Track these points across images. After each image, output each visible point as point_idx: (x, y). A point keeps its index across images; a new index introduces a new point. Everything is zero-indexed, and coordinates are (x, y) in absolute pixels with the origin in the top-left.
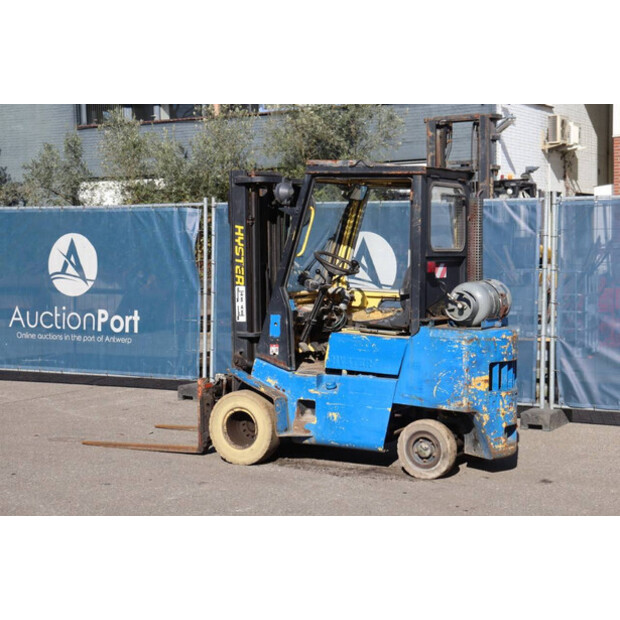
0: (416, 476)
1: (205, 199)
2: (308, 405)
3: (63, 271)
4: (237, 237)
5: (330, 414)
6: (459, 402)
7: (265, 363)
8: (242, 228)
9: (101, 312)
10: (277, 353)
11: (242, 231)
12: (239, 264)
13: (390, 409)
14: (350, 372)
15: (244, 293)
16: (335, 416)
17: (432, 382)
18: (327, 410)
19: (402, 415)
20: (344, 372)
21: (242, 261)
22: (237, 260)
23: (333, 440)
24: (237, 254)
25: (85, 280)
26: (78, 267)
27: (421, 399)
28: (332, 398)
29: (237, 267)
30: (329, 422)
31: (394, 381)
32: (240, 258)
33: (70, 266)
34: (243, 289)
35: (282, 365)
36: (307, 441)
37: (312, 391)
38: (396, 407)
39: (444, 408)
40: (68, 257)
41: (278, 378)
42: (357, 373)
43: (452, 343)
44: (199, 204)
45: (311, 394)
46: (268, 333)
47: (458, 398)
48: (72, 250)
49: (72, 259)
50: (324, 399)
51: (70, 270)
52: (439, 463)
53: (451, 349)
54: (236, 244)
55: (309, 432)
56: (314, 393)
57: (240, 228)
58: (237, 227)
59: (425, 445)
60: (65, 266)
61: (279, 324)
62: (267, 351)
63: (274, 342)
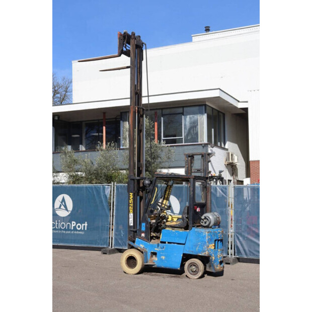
0: (191, 278)
1: (112, 183)
2: (154, 254)
3: (60, 207)
6: (205, 253)
7: (140, 240)
9: (73, 222)
10: (144, 236)
13: (182, 255)
14: (169, 243)
15: (132, 216)
16: (163, 257)
17: (196, 246)
19: (186, 257)
20: (167, 242)
21: (132, 205)
22: (130, 205)
23: (163, 265)
25: (68, 211)
26: (65, 206)
27: (192, 252)
28: (163, 252)
29: (130, 207)
30: (162, 260)
31: (183, 246)
33: (62, 206)
34: (132, 214)
35: (146, 240)
36: (154, 266)
38: (184, 255)
39: (200, 254)
40: (62, 203)
42: (171, 243)
43: (203, 233)
44: (110, 184)
46: (141, 229)
47: (204, 251)
48: (63, 200)
49: (63, 203)
50: (160, 252)
51: (62, 207)
53: (202, 235)
54: (130, 199)
55: (155, 263)
56: (156, 250)
58: (130, 194)
59: (194, 267)
60: (61, 206)
61: (145, 226)
62: (141, 235)
63: (143, 232)
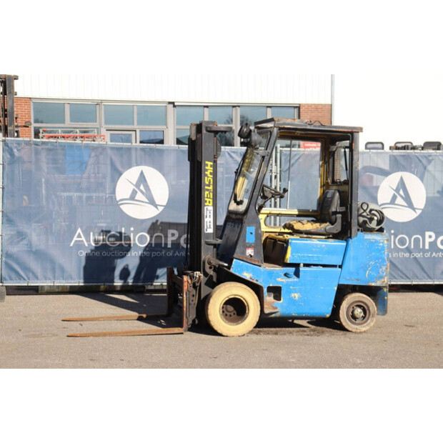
0: (354, 331)
2: (276, 292)
4: (207, 170)
5: (293, 295)
6: (383, 280)
7: (242, 262)
8: (212, 163)
10: (252, 254)
11: (211, 166)
12: (208, 190)
13: (336, 288)
14: (306, 265)
15: (212, 212)
16: (296, 296)
17: (365, 268)
18: (290, 292)
19: (343, 291)
20: (302, 265)
21: (211, 188)
22: (206, 187)
23: (294, 312)
24: (207, 183)
27: (358, 280)
28: (294, 284)
29: (207, 193)
30: (293, 301)
31: (339, 269)
32: (209, 186)
34: (211, 208)
35: (256, 263)
36: (273, 315)
37: (279, 279)
38: (340, 287)
39: (373, 284)
41: (253, 272)
42: (310, 265)
43: (379, 243)
45: (278, 282)
46: (245, 240)
47: (382, 277)
50: (288, 285)
52: (369, 321)
53: (378, 246)
54: (206, 175)
55: (276, 308)
56: (281, 281)
57: (210, 163)
58: (207, 162)
61: (254, 233)
62: (244, 253)
63: (250, 246)
